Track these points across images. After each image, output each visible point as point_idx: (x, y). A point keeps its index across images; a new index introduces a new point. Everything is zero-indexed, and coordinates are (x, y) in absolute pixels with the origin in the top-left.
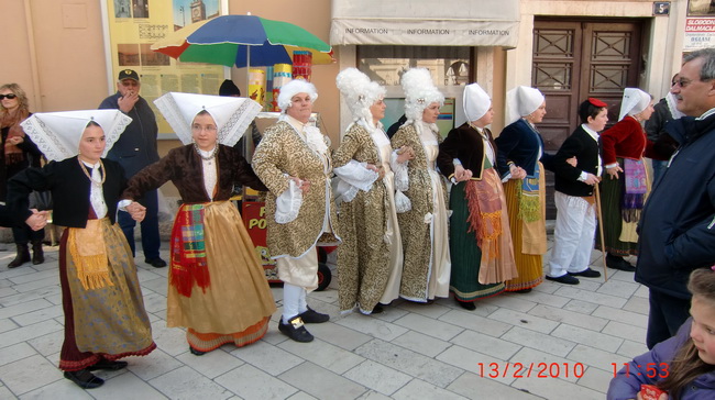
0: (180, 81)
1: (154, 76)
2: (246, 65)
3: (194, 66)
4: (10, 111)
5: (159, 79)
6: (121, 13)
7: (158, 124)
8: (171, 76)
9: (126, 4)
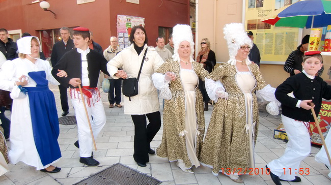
0: (274, 36)
1: (262, 34)
2: (310, 28)
3: (282, 29)
4: (204, 49)
5: (264, 35)
6: (251, 5)
7: (261, 57)
8: (270, 34)
9: (253, 2)
